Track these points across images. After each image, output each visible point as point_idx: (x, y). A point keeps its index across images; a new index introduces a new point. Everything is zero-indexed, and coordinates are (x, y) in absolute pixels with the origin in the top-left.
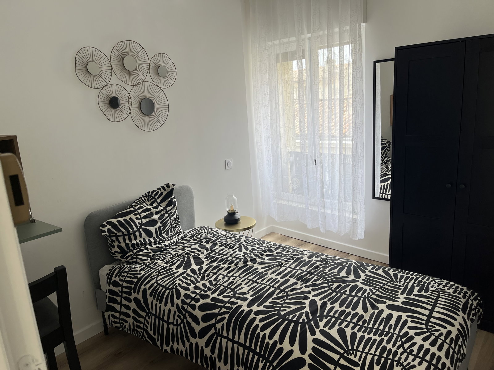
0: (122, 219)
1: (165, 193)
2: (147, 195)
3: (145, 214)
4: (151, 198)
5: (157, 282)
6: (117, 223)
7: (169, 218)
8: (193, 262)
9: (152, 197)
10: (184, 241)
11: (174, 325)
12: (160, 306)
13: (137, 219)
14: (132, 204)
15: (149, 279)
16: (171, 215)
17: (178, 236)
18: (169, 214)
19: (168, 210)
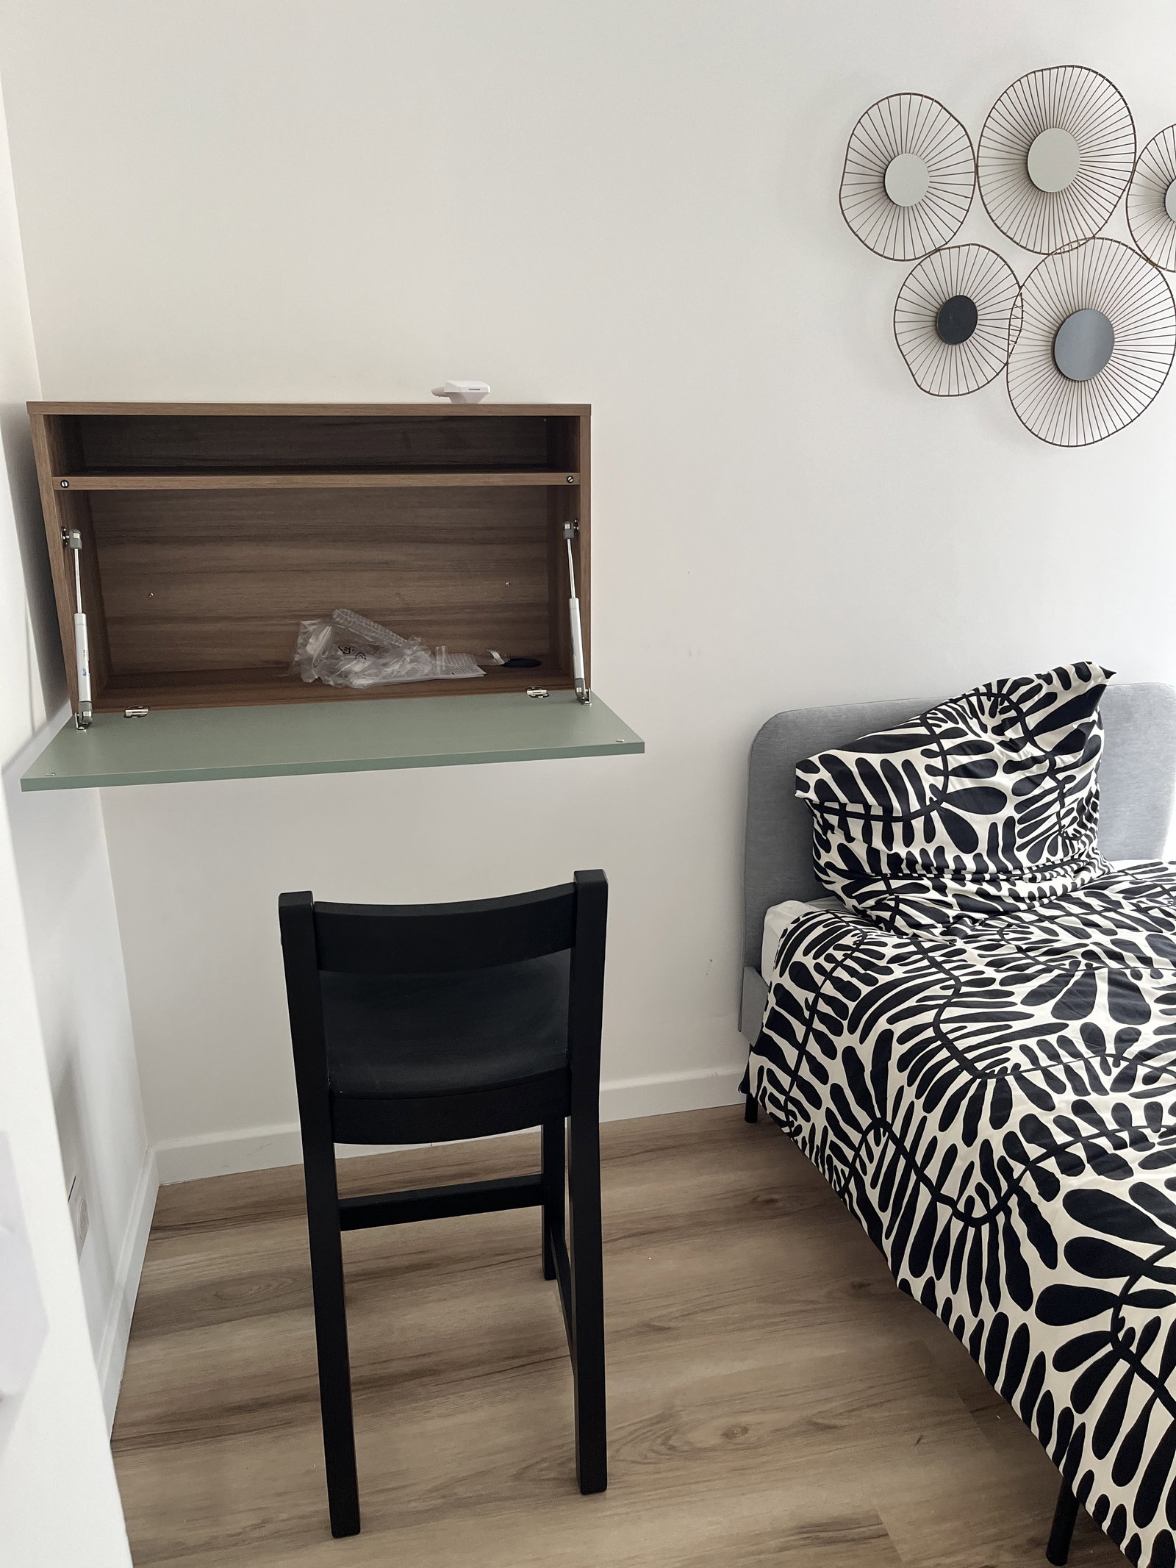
0: (875, 759)
1: (1064, 698)
2: (995, 690)
3: (965, 760)
4: (1006, 703)
5: (936, 1024)
6: (855, 770)
7: (1055, 795)
8: (1102, 998)
9: (1010, 701)
10: (1094, 902)
11: (956, 1213)
12: (924, 1119)
13: (931, 770)
14: (928, 712)
15: (912, 1002)
16: (1068, 786)
17: (1077, 872)
18: (1061, 784)
19: (1059, 764)
